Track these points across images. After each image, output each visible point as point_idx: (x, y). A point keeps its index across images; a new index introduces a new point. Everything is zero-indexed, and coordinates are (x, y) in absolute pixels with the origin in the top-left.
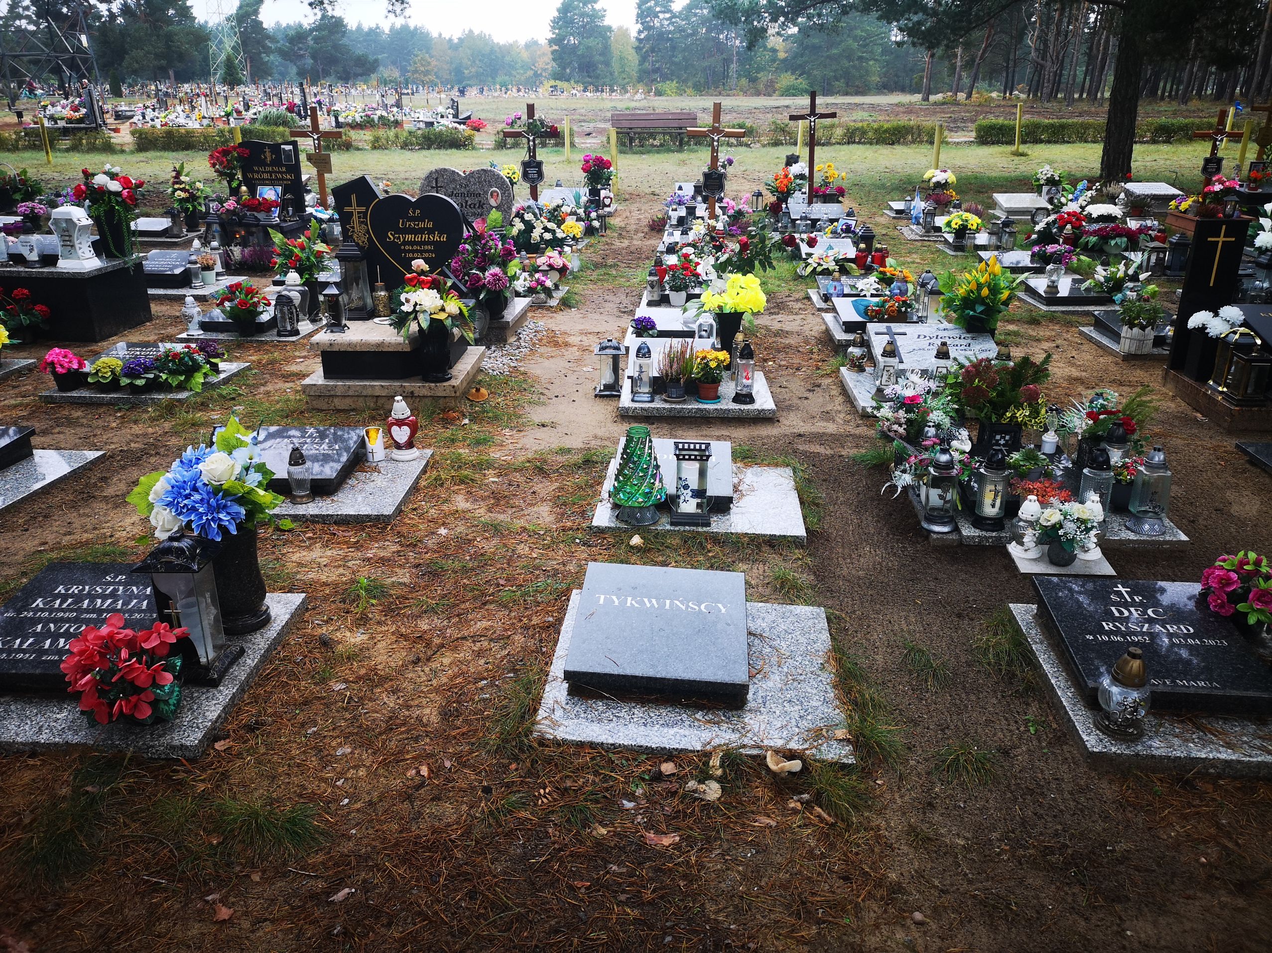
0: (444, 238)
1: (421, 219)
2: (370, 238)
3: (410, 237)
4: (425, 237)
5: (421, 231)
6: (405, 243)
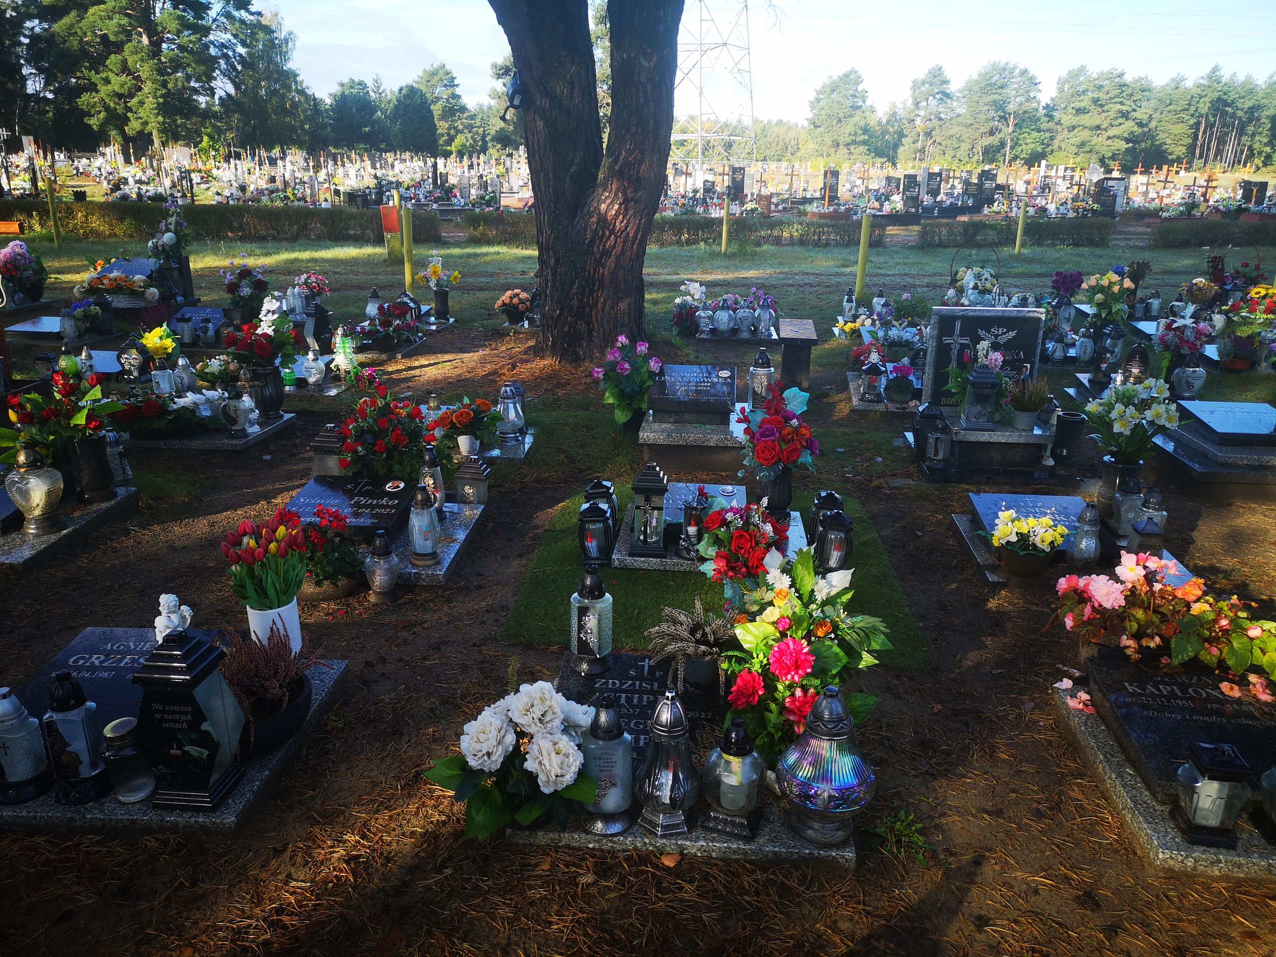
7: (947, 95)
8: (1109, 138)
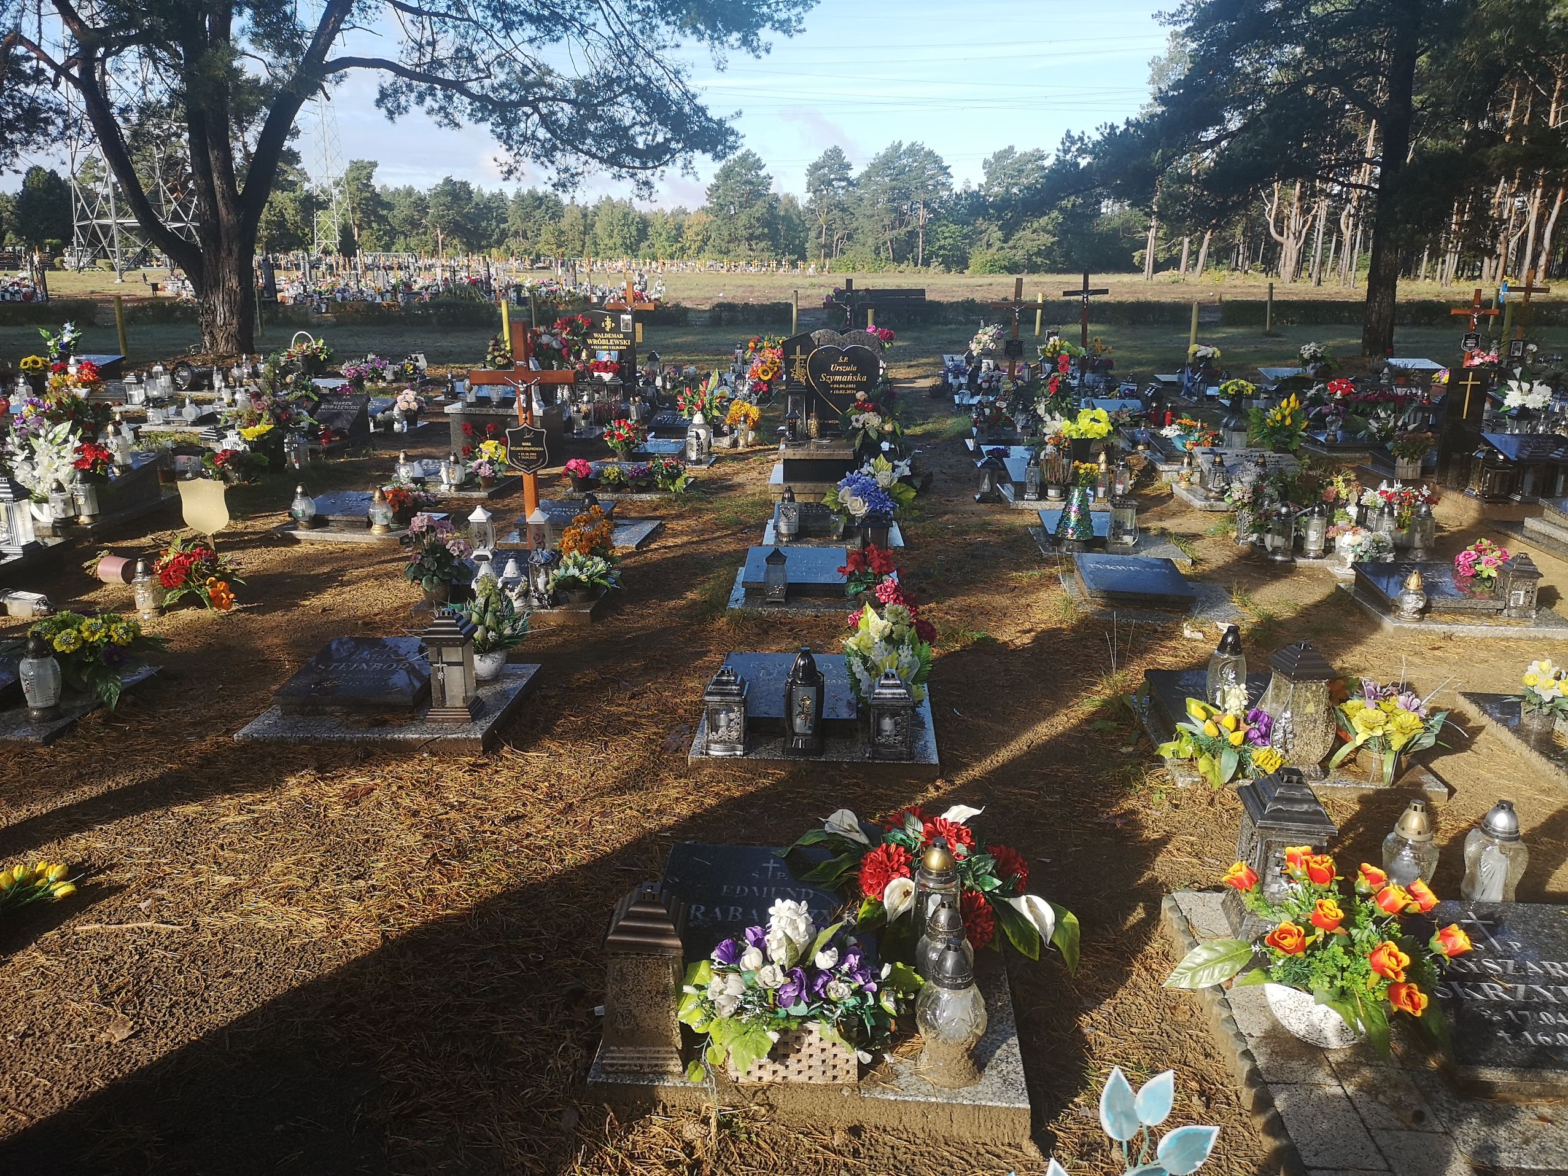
0: (865, 379)
1: (847, 364)
2: (807, 380)
3: (838, 378)
4: (850, 378)
5: (847, 374)
6: (834, 382)
7: (850, 183)
8: (1034, 231)
